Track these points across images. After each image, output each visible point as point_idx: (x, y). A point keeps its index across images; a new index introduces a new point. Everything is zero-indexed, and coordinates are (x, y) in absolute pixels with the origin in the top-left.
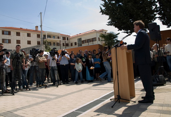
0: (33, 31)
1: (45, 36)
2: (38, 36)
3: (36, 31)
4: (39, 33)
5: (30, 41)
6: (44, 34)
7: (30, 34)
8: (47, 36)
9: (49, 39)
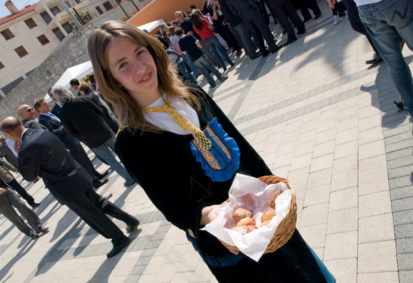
0: (8, 19)
1: (44, 15)
2: (31, 23)
3: (15, 14)
4: (26, 17)
5: (22, 47)
6: (38, 10)
7: (8, 29)
8: (51, 10)
9: (59, 15)
